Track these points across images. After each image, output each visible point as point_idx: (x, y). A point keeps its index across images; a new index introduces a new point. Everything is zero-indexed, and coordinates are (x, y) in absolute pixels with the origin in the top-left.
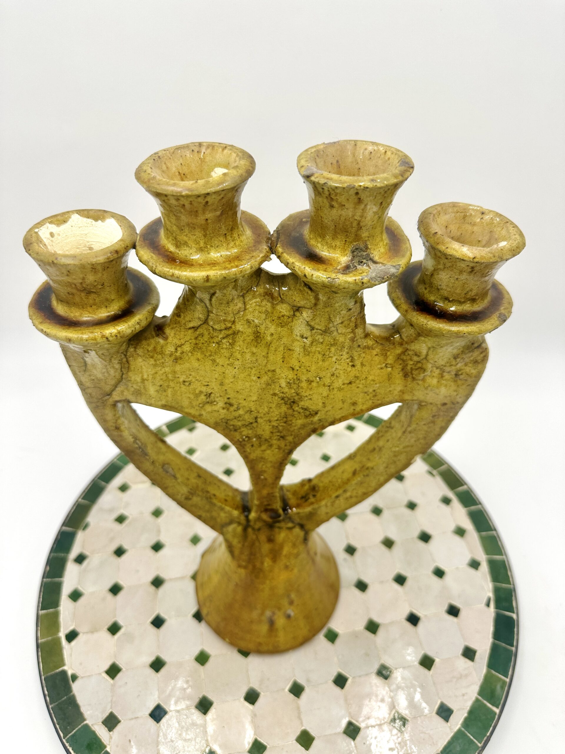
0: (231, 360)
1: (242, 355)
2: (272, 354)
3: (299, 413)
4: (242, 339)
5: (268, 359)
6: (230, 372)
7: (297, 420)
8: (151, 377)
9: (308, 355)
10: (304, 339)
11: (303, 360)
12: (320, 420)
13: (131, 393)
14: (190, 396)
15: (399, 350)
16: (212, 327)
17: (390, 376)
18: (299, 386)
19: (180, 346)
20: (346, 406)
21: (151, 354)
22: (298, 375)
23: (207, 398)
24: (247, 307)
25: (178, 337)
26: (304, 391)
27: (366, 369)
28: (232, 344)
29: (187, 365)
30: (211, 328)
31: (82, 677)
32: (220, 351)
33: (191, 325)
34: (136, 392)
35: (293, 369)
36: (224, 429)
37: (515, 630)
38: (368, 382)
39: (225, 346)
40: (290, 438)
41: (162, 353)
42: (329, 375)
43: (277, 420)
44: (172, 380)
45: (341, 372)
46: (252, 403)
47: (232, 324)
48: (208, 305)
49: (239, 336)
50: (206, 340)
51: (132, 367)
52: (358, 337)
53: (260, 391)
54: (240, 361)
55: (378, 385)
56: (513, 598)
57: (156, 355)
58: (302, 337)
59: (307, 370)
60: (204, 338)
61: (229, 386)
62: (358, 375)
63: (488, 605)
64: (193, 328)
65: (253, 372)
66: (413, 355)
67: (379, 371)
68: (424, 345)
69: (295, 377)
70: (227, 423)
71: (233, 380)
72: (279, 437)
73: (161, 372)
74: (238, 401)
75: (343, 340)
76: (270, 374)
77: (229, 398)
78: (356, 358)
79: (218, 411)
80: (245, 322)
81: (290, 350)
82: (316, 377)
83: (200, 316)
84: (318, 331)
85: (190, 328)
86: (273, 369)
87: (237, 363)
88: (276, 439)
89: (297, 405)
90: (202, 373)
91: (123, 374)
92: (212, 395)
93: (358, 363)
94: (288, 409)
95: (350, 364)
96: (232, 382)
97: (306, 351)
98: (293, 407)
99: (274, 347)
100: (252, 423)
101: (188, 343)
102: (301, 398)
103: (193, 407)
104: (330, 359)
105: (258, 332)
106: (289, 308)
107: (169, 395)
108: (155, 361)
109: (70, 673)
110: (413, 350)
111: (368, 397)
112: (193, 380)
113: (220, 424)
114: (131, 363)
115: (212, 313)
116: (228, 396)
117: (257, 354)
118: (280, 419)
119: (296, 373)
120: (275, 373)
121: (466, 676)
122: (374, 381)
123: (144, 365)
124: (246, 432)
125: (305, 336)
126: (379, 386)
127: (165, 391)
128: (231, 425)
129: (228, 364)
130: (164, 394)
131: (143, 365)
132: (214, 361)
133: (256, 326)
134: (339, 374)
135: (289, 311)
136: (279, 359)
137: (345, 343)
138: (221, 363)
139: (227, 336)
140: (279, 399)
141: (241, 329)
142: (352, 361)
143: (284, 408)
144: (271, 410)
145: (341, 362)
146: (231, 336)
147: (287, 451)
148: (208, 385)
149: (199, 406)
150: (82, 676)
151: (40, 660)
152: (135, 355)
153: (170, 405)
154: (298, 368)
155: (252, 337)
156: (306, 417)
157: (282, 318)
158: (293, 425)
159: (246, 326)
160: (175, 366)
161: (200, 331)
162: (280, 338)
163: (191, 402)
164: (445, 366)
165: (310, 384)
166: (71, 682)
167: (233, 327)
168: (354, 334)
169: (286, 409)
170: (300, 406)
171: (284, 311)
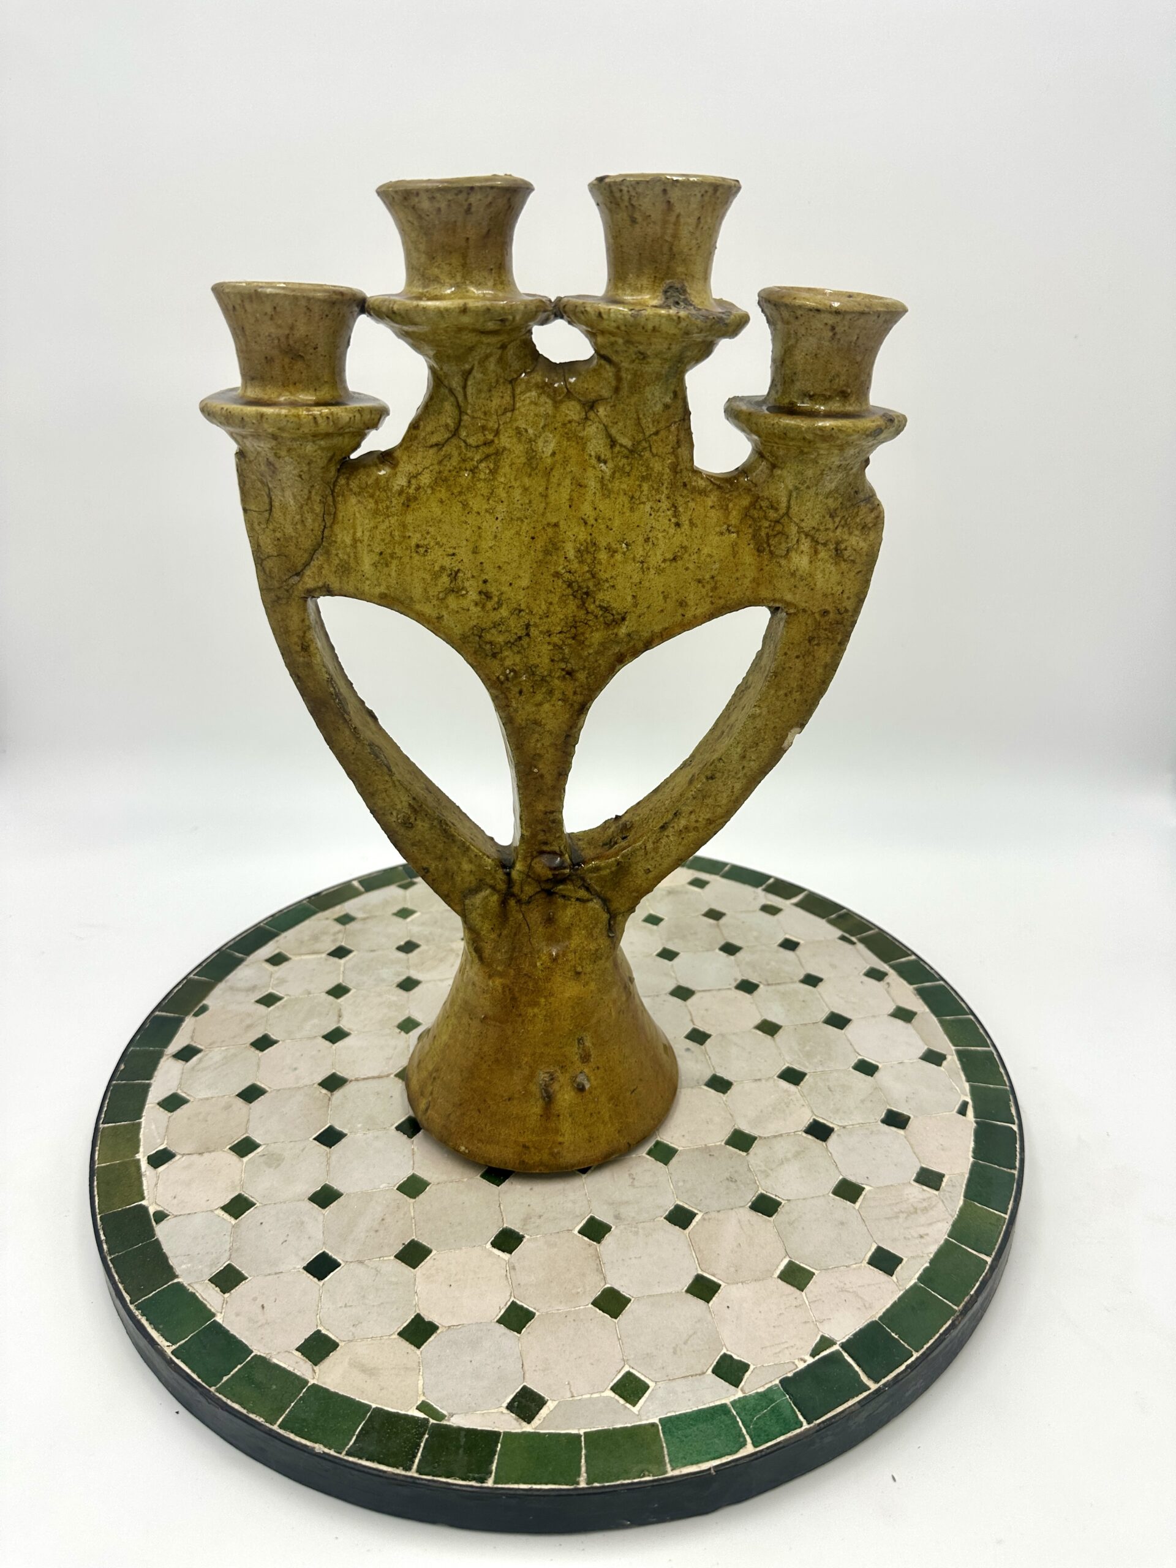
0: (490, 501)
1: (507, 492)
2: (553, 490)
3: (596, 617)
4: (508, 462)
5: (548, 500)
6: (490, 526)
7: (592, 632)
8: (367, 534)
9: (609, 497)
10: (602, 465)
11: (601, 507)
12: (629, 635)
13: (334, 569)
14: (424, 576)
15: (746, 501)
16: (465, 442)
17: (736, 549)
18: (595, 558)
19: (416, 477)
20: (670, 605)
21: (371, 491)
22: (594, 535)
23: (451, 582)
24: (518, 405)
25: (414, 462)
26: (602, 568)
27: (698, 532)
28: (494, 472)
29: (424, 512)
30: (463, 444)
31: (176, 1216)
32: (475, 485)
33: (434, 439)
34: (342, 567)
35: (586, 523)
36: (475, 653)
37: (1018, 1146)
38: (702, 559)
39: (482, 476)
40: (581, 676)
41: (387, 489)
42: (641, 539)
43: (560, 632)
44: (400, 543)
45: (660, 535)
46: (522, 593)
47: (495, 436)
48: (460, 399)
49: (505, 456)
50: (455, 464)
51: (340, 515)
52: (682, 466)
53: (535, 565)
54: (505, 503)
55: (717, 566)
56: (1012, 1103)
57: (378, 493)
58: (599, 459)
59: (607, 527)
60: (451, 461)
61: (487, 554)
62: (686, 543)
63: (962, 1111)
64: (437, 445)
65: (525, 527)
66: (767, 507)
67: (717, 538)
68: (782, 485)
69: (589, 541)
70: (480, 637)
71: (493, 543)
72: (564, 673)
73: (383, 527)
74: (500, 587)
75: (661, 469)
76: (550, 530)
77: (485, 582)
78: (680, 509)
79: (468, 610)
80: (514, 432)
81: (581, 486)
82: (621, 542)
83: (449, 421)
84: (623, 449)
85: (432, 446)
86: (554, 520)
87: (501, 509)
88: (558, 678)
89: (592, 600)
90: (446, 527)
91: (325, 527)
92: (460, 575)
93: (684, 520)
94: (578, 607)
95: (673, 520)
96: (491, 548)
97: (605, 489)
98: (586, 605)
99: (557, 477)
100: (520, 638)
101: (428, 471)
102: (599, 583)
103: (428, 600)
104: (642, 506)
105: (533, 451)
106: (578, 407)
107: (393, 574)
108: (376, 502)
109: (152, 1210)
110: (768, 499)
111: (704, 591)
112: (432, 544)
113: (471, 639)
114: (340, 507)
115: (467, 414)
116: (485, 577)
117: (531, 489)
118: (565, 629)
119: (590, 531)
120: (557, 530)
121: (925, 1210)
122: (710, 556)
123: (359, 512)
124: (511, 659)
125: (603, 457)
126: (720, 568)
127: (387, 565)
128: (487, 643)
129: (487, 511)
130: (386, 570)
131: (357, 510)
132: (465, 505)
133: (530, 441)
134: (657, 539)
135: (579, 413)
136: (564, 501)
137: (663, 475)
138: (475, 509)
139: (487, 457)
140: (565, 586)
141: (508, 446)
142: (675, 516)
143: (572, 605)
144: (552, 609)
145: (659, 516)
146: (493, 457)
147: (576, 706)
148: (454, 554)
149: (438, 599)
150: (175, 1214)
151: (96, 1193)
152: (346, 493)
153: (392, 595)
154: (592, 521)
155: (523, 460)
156: (607, 625)
157: (569, 425)
158: (587, 643)
159: (515, 440)
160: (405, 514)
161: (446, 449)
162: (566, 461)
163: (425, 589)
164: (818, 530)
165: (612, 556)
166: (154, 1223)
167: (496, 441)
168: (677, 457)
169: (574, 608)
170: (597, 603)
171: (572, 413)
